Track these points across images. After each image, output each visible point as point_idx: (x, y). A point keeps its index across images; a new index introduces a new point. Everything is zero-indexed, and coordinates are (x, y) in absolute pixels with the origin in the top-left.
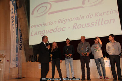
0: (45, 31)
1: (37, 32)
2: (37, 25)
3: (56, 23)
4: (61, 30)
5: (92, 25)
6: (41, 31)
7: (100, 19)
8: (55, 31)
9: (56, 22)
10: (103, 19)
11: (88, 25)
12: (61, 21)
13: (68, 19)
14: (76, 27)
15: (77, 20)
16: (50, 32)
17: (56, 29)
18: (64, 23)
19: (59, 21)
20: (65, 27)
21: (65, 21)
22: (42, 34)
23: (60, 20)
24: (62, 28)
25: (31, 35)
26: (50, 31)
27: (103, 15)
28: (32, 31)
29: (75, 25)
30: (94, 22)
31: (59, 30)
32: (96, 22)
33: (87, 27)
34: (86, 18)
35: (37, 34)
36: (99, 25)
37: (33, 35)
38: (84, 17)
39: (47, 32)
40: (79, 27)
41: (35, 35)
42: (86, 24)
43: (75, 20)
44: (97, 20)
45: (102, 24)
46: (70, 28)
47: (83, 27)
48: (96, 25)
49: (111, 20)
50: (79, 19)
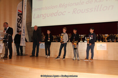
0: (46, 14)
1: (39, 15)
2: (39, 8)
3: (57, 8)
4: (62, 14)
5: (91, 11)
6: (43, 15)
7: (99, 5)
8: (56, 14)
9: (57, 6)
10: (102, 5)
11: (87, 10)
12: (62, 6)
13: (69, 4)
14: (76, 12)
15: (76, 5)
16: (51, 16)
17: (57, 13)
18: (65, 8)
19: (60, 6)
20: (65, 12)
21: (66, 6)
22: (44, 17)
23: (61, 4)
24: (62, 12)
25: (34, 18)
26: (51, 14)
27: (103, 1)
28: (34, 14)
29: (75, 10)
30: (93, 8)
31: (60, 14)
32: (95, 8)
33: (86, 12)
34: (86, 3)
35: (39, 17)
36: (97, 11)
37: (35, 18)
38: (84, 2)
39: (48, 16)
40: (78, 12)
41: (37, 18)
42: (85, 10)
43: (75, 5)
44: (96, 6)
45: (100, 10)
46: (69, 12)
47: (82, 12)
48: (95, 11)
49: (109, 6)
50: (79, 4)
